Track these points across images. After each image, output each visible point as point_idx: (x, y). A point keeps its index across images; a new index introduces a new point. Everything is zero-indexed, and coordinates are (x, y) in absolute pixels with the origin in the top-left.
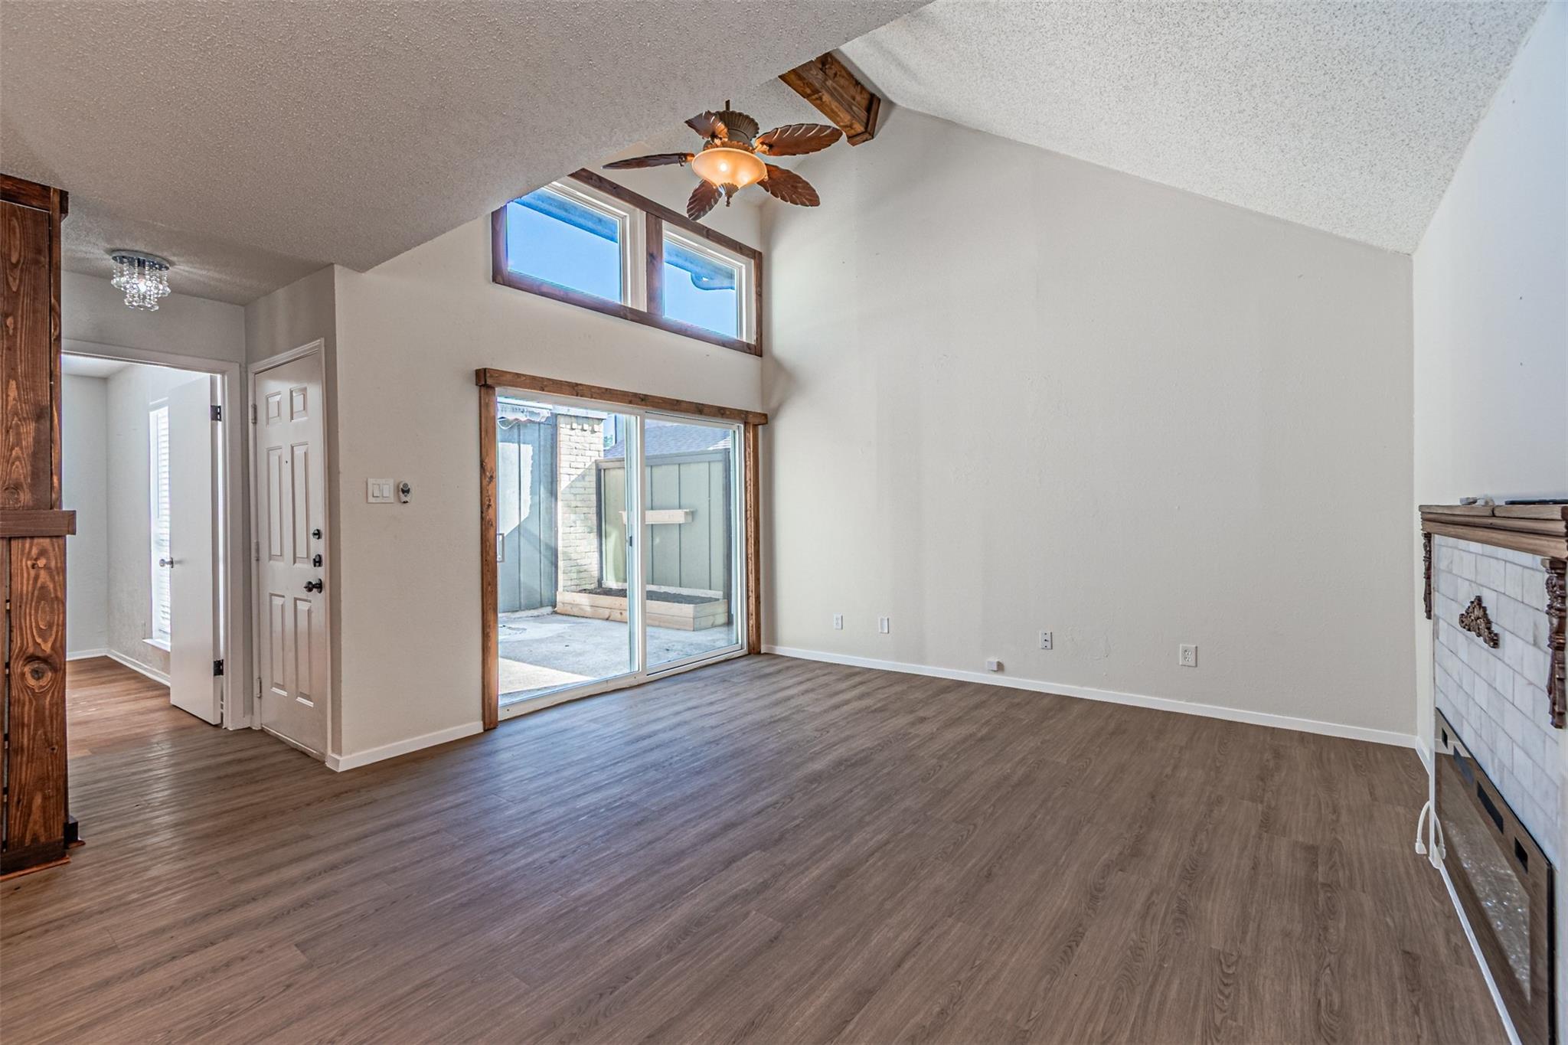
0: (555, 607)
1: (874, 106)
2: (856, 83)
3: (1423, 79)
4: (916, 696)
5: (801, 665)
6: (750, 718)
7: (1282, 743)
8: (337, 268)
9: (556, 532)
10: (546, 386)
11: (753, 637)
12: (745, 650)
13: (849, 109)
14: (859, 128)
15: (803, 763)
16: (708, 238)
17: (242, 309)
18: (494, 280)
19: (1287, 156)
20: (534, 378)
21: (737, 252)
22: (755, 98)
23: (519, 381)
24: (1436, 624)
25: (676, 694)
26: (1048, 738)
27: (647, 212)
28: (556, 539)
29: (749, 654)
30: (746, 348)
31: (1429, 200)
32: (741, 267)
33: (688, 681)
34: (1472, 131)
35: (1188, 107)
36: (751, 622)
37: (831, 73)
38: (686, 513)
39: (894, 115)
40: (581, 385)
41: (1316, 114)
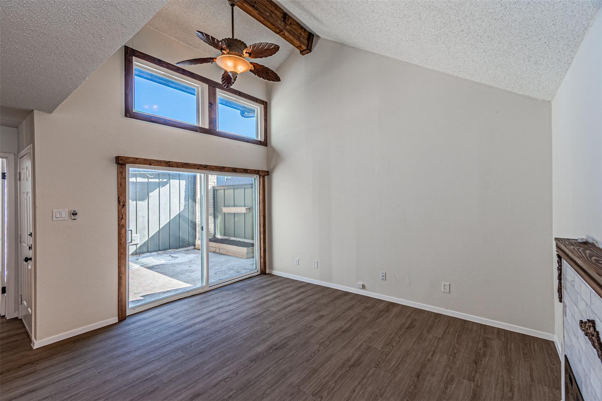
0: (195, 246)
1: (311, 38)
2: (302, 28)
3: (556, 4)
4: (324, 301)
5: (281, 281)
6: (243, 315)
7: (488, 336)
8: (35, 112)
9: (196, 216)
10: (152, 163)
11: (263, 267)
12: (259, 273)
13: (298, 39)
14: (304, 48)
15: (254, 347)
16: (240, 96)
17: (16, 129)
18: (126, 116)
19: (488, 54)
20: (145, 160)
21: (255, 102)
22: (257, 34)
23: (136, 161)
24: (565, 307)
25: (217, 299)
26: (376, 331)
27: (209, 85)
28: (196, 218)
29: (261, 274)
30: (259, 143)
31: (559, 74)
32: (258, 108)
33: (228, 290)
34: (583, 35)
35: (438, 30)
36: (262, 260)
37: (289, 23)
38: (247, 209)
39: (320, 42)
40: (171, 162)
41: (499, 30)
